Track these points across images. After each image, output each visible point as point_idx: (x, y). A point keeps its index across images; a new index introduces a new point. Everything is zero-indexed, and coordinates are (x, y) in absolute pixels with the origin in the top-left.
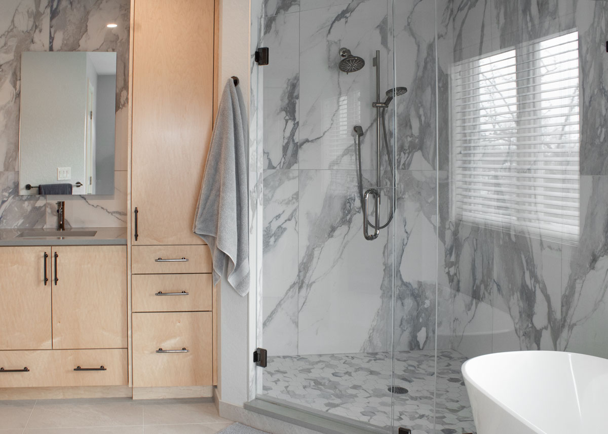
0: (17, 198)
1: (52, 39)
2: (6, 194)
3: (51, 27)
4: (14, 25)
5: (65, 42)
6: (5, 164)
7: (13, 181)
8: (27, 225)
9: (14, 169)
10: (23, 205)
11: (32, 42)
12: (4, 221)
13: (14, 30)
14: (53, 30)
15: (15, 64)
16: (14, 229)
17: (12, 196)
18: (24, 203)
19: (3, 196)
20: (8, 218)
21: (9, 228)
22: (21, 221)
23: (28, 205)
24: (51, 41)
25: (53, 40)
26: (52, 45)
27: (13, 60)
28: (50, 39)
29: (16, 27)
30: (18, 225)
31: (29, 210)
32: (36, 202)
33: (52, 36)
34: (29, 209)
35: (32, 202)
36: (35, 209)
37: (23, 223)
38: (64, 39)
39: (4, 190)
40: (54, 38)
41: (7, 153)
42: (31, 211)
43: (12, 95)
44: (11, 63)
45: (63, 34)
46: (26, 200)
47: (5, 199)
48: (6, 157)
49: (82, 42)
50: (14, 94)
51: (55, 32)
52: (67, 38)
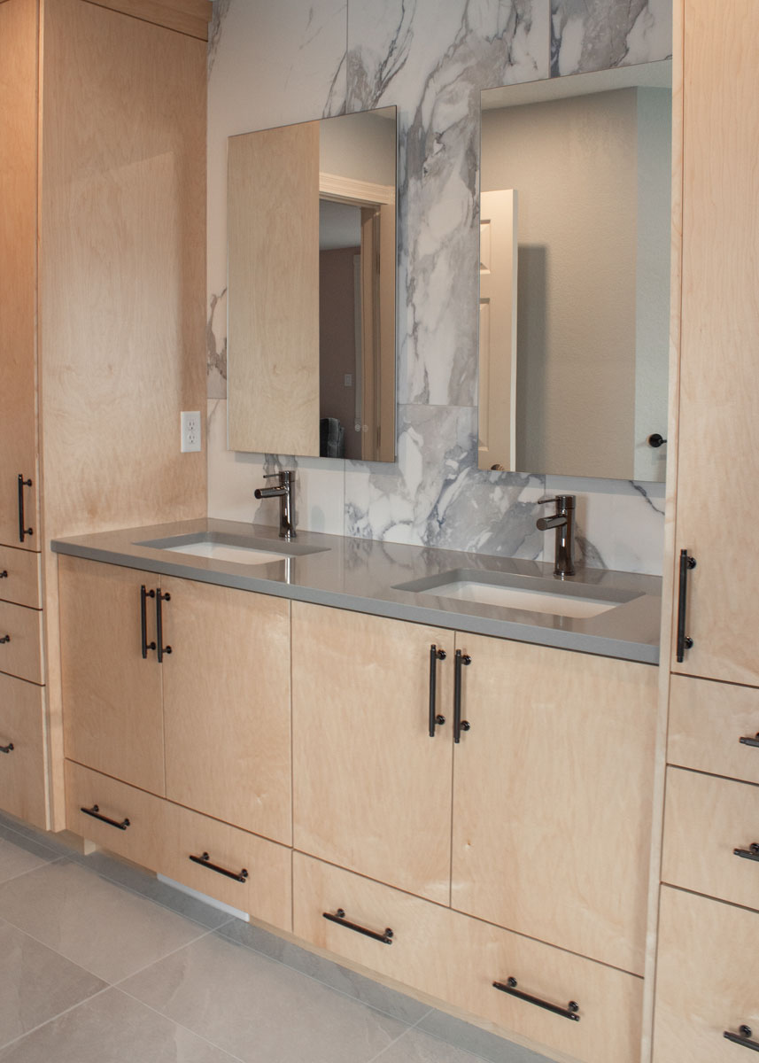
0: (477, 475)
1: (556, 43)
2: (454, 464)
3: (553, 12)
4: (467, 26)
5: (590, 46)
6: (451, 387)
7: (469, 432)
8: (499, 548)
9: (471, 399)
10: (491, 496)
11: (510, 61)
12: (449, 531)
13: (468, 38)
14: (557, 19)
15: (470, 127)
16: (470, 554)
17: (466, 470)
18: (493, 492)
19: (446, 466)
20: (457, 525)
21: (459, 550)
22: (485, 537)
23: (502, 498)
24: (554, 50)
25: (559, 46)
26: (557, 61)
27: (466, 117)
28: (552, 44)
29: (472, 31)
30: (480, 544)
31: (504, 510)
32: (520, 492)
33: (557, 36)
34: (505, 505)
35: (510, 488)
36: (517, 507)
37: (489, 541)
38: (586, 40)
39: (450, 453)
40: (561, 39)
41: (455, 360)
42: (508, 513)
43: (465, 210)
44: (462, 123)
45: (584, 24)
46: (497, 483)
47: (452, 477)
48: (453, 370)
49: (634, 40)
50: (471, 203)
51: (563, 24)
52: (593, 35)
